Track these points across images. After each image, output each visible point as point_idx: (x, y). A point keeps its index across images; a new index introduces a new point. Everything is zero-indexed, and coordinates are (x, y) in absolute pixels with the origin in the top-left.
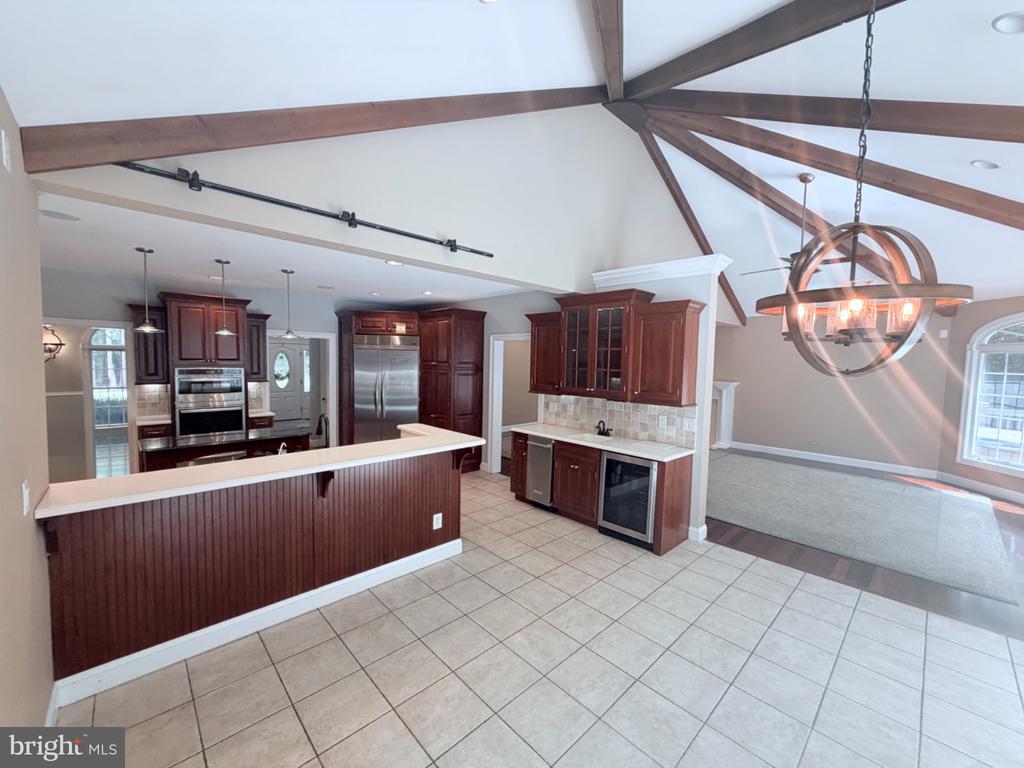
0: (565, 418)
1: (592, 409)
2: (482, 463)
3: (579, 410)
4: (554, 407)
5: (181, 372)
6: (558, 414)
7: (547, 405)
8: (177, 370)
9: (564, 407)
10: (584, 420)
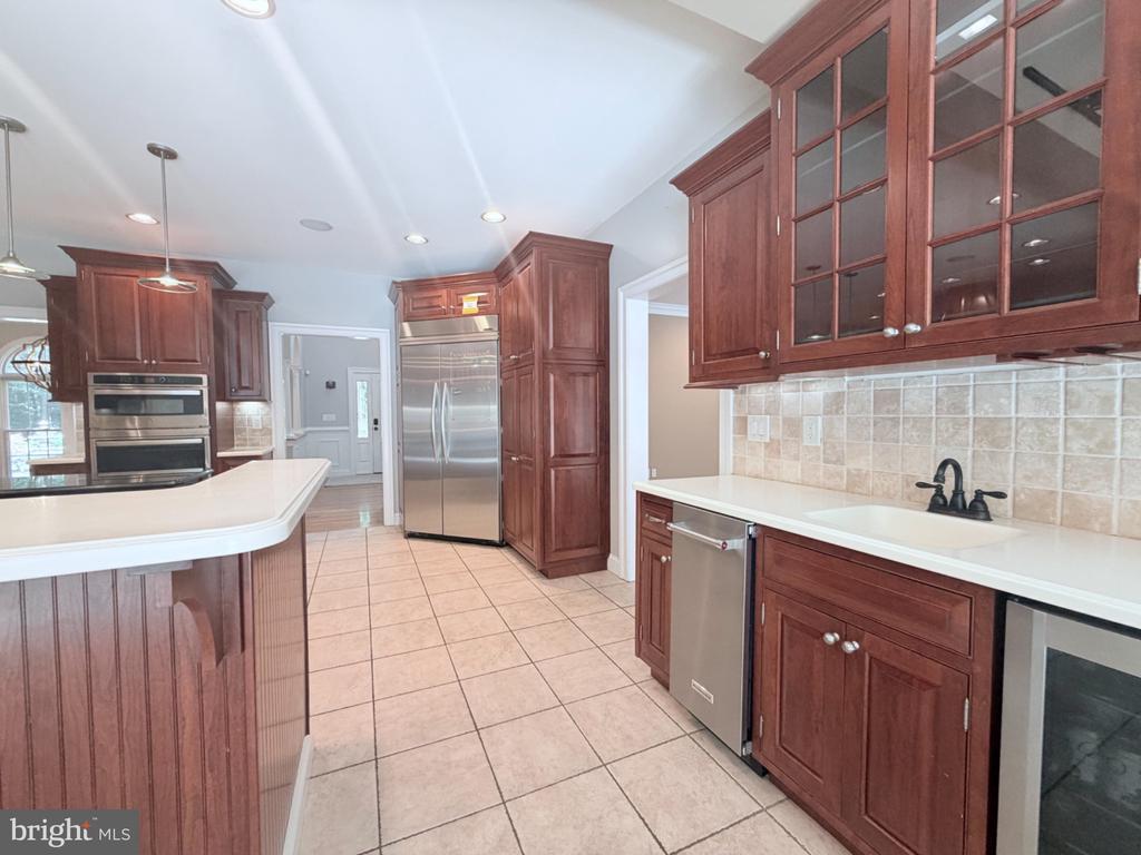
0: (796, 458)
1: (895, 422)
2: (611, 556)
3: (842, 430)
4: (760, 428)
5: (98, 380)
6: (773, 448)
7: (742, 425)
8: (91, 376)
9: (793, 427)
10: (864, 463)
